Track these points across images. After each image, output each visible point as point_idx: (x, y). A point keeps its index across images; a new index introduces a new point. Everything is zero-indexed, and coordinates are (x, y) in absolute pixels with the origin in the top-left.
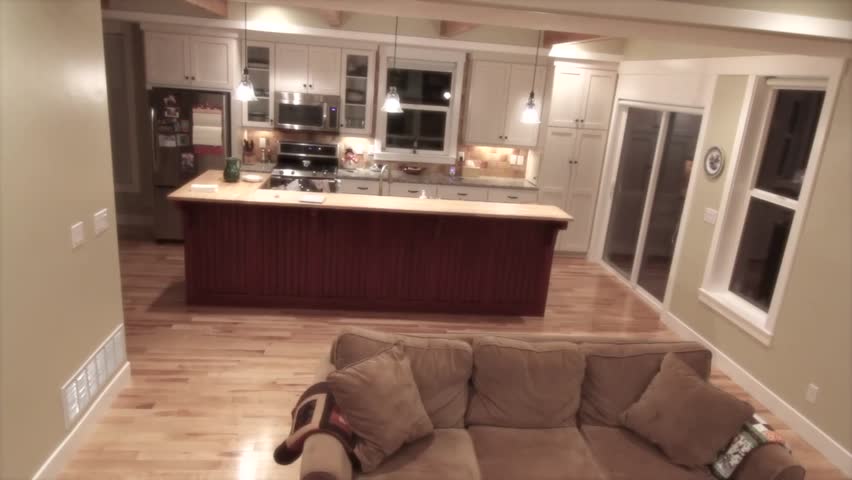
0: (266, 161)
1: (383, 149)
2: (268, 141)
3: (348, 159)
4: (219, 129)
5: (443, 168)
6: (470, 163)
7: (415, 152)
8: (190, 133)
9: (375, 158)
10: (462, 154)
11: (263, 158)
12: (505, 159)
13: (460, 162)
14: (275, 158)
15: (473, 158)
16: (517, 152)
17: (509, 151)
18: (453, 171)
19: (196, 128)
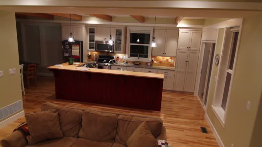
0: (95, 61)
1: (128, 57)
2: (96, 55)
3: (117, 60)
4: (79, 51)
5: (147, 63)
6: (155, 62)
7: (138, 58)
8: (71, 52)
9: (126, 60)
10: (153, 59)
11: (94, 60)
12: (167, 60)
13: (152, 61)
14: (97, 59)
15: (156, 60)
16: (171, 58)
17: (168, 58)
18: (149, 64)
19: (73, 51)
